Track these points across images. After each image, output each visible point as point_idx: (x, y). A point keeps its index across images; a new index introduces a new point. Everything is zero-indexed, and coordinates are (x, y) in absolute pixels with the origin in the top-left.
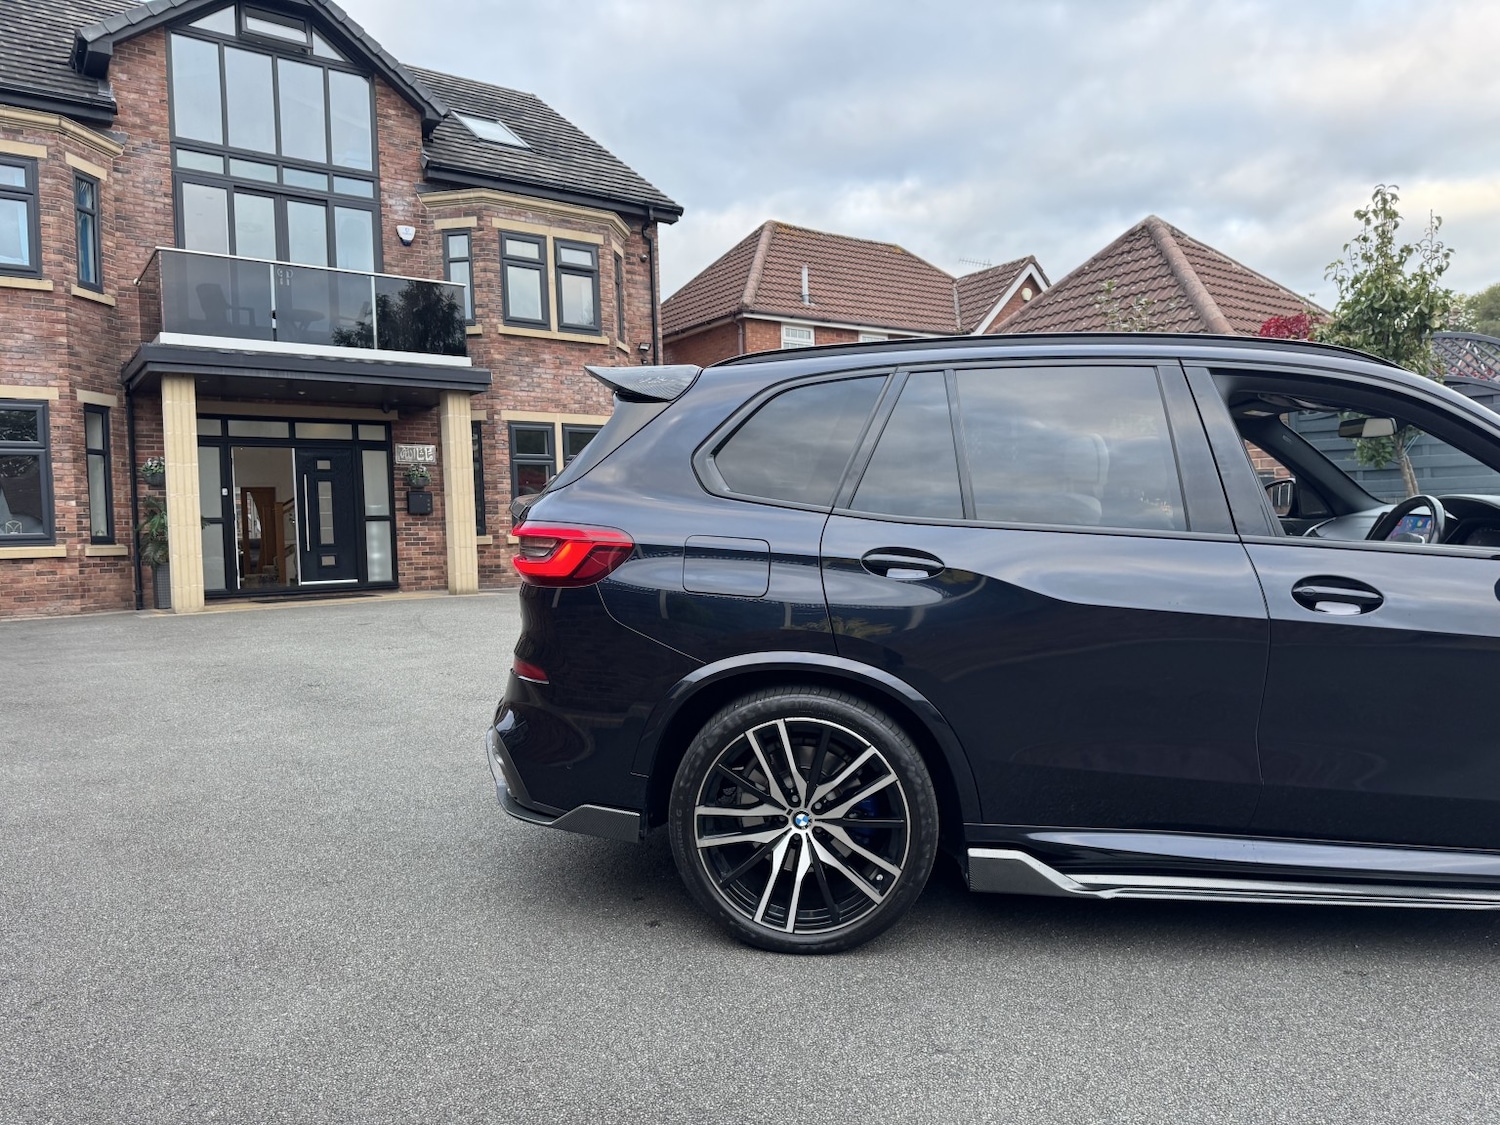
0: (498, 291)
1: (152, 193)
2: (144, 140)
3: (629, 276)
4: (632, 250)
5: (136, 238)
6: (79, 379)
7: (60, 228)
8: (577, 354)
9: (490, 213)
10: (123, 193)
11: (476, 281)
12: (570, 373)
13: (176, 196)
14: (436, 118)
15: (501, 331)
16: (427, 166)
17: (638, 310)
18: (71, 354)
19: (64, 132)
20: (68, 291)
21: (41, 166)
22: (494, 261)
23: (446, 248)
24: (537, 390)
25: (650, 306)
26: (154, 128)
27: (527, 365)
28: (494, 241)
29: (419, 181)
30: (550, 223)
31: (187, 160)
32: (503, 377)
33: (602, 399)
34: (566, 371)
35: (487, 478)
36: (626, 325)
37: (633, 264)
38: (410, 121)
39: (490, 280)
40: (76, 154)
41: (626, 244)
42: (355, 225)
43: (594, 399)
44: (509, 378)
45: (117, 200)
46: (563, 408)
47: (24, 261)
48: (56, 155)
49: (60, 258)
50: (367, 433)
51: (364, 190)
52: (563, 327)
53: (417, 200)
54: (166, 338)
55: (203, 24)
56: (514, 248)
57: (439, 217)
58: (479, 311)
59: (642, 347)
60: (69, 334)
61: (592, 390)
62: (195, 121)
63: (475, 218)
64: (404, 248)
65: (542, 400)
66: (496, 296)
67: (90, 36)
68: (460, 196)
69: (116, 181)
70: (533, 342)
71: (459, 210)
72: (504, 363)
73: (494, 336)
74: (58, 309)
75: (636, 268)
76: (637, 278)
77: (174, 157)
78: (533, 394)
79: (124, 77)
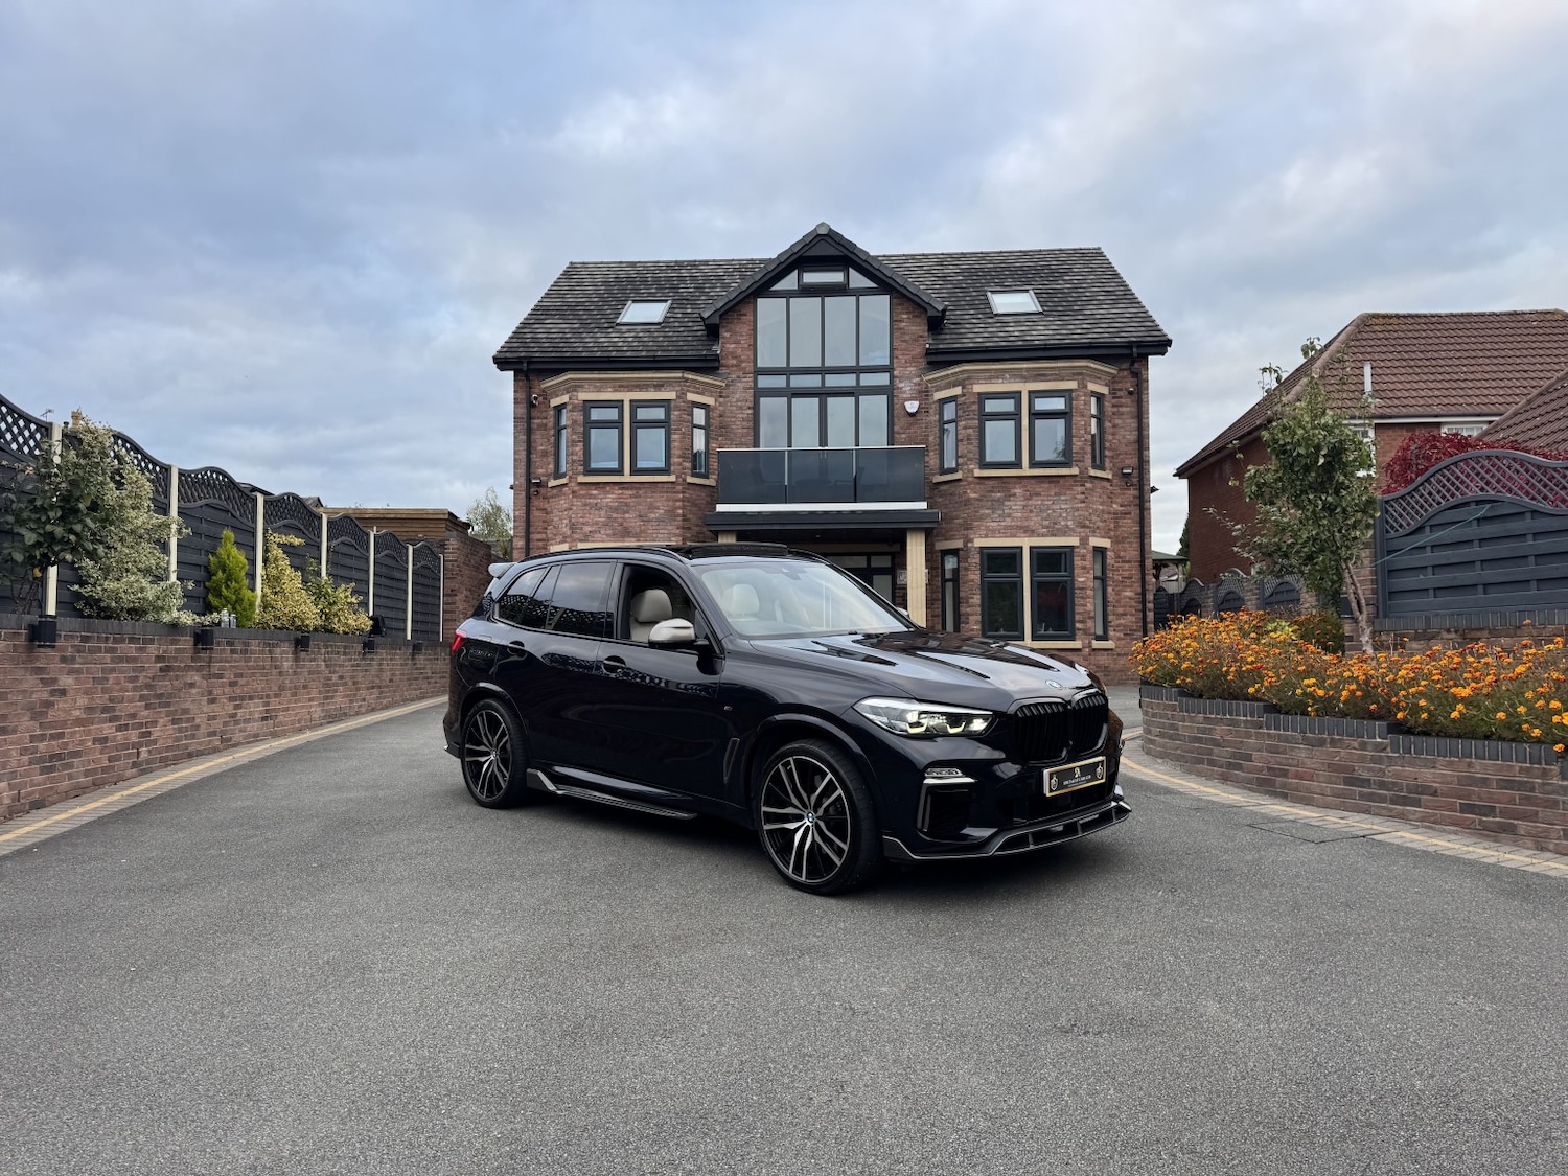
0: (976, 443)
1: (741, 408)
2: (737, 374)
3: (1115, 409)
4: (1118, 386)
5: (731, 440)
6: (689, 535)
7: (681, 442)
8: (1047, 486)
9: (972, 381)
10: (724, 411)
11: (960, 437)
12: (1039, 502)
13: (756, 407)
14: (936, 314)
15: (976, 475)
16: (926, 354)
17: (1124, 437)
18: (684, 520)
19: (686, 380)
20: (684, 480)
21: (673, 404)
22: (974, 419)
23: (941, 414)
24: (1007, 519)
25: (1137, 433)
26: (744, 365)
27: (999, 500)
28: (974, 403)
29: (923, 364)
30: (1025, 379)
31: (764, 382)
32: (977, 512)
33: (1070, 523)
34: (1036, 501)
35: (962, 594)
36: (1107, 453)
37: (1120, 397)
38: (918, 320)
39: (969, 435)
40: (694, 393)
41: (1112, 382)
42: (875, 407)
43: (1062, 523)
44: (982, 512)
45: (721, 416)
46: (1032, 533)
47: (662, 465)
48: (681, 396)
49: (680, 460)
50: (877, 562)
51: (882, 379)
52: (1033, 464)
53: (922, 380)
54: (721, 508)
55: (778, 287)
56: (991, 406)
57: (937, 391)
58: (961, 460)
59: (1124, 471)
60: (683, 508)
61: (1061, 516)
62: (769, 354)
63: (960, 388)
64: (910, 419)
65: (1011, 527)
66: (974, 448)
67: (706, 315)
68: (949, 372)
69: (721, 404)
70: (1005, 480)
71: (949, 383)
72: (978, 499)
73: (970, 479)
74: (678, 493)
75: (1123, 401)
76: (1124, 409)
77: (755, 382)
78: (1003, 523)
79: (727, 335)
